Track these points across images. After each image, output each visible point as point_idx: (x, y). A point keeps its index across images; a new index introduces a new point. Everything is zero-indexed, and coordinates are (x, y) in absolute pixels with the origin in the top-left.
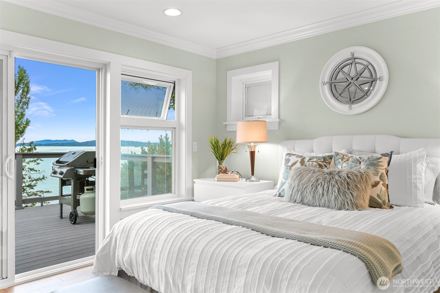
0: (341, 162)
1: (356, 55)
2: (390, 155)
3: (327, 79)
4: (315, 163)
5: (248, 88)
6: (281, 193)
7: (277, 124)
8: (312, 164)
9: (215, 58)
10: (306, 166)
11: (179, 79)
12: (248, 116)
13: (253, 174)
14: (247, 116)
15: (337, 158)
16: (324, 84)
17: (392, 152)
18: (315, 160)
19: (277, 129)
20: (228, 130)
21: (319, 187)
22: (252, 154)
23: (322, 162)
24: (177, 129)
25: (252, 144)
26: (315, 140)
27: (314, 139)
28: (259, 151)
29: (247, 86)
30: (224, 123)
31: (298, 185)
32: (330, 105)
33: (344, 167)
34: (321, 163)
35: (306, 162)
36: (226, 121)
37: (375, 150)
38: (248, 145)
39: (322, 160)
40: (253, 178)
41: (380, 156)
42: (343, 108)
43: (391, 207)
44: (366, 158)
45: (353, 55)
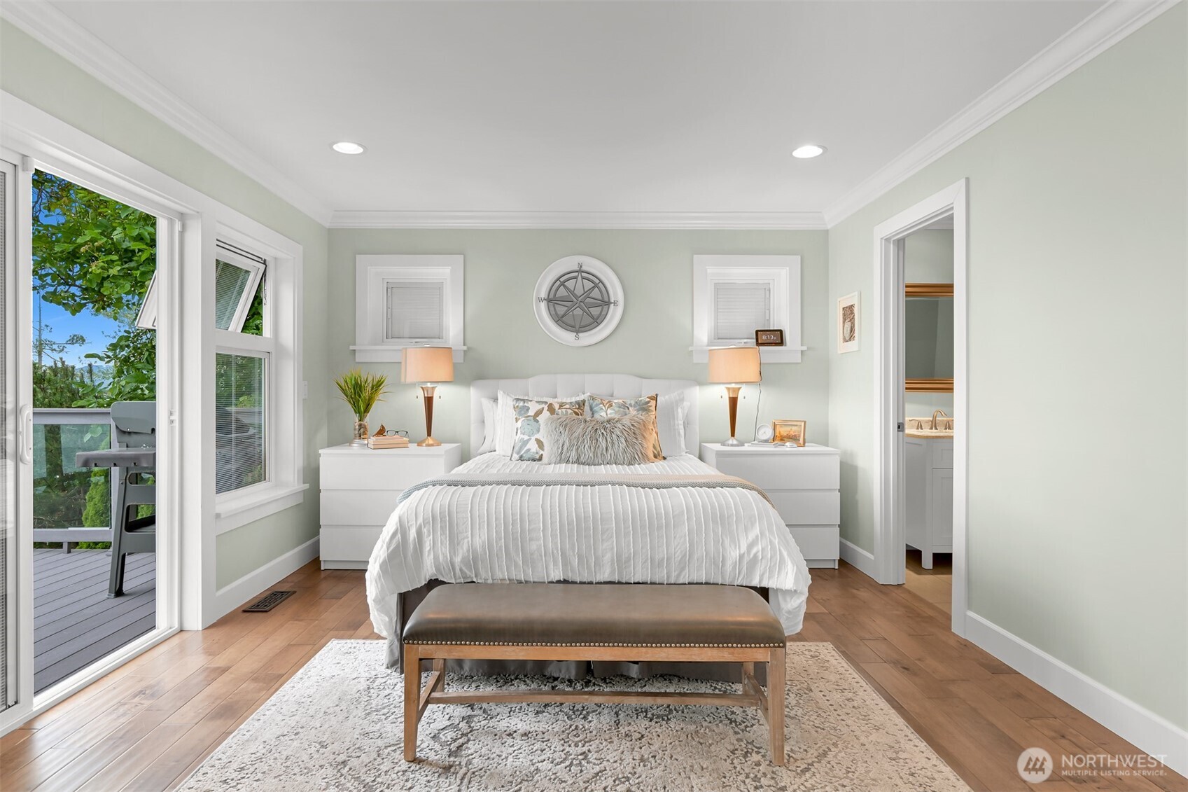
0: (604, 408)
1: (584, 268)
2: (655, 398)
3: (543, 294)
4: (570, 411)
5: (391, 289)
6: (524, 455)
7: (462, 354)
8: (567, 412)
9: (327, 225)
10: (557, 414)
11: (276, 258)
12: (392, 338)
13: (429, 434)
14: (390, 337)
15: (595, 403)
16: (540, 300)
17: (657, 395)
18: (567, 406)
19: (462, 361)
20: (357, 361)
21: (600, 439)
22: (429, 401)
23: (578, 409)
24: (273, 356)
25: (429, 385)
26: (530, 379)
27: (529, 377)
28: (440, 397)
29: (390, 286)
30: (352, 348)
31: (570, 440)
32: (550, 332)
33: (610, 414)
34: (576, 410)
35: (557, 409)
36: (355, 344)
37: (613, 394)
38: (423, 386)
39: (577, 406)
40: (430, 441)
41: (648, 400)
42: (567, 337)
43: (664, 458)
44: (633, 403)
45: (581, 267)
